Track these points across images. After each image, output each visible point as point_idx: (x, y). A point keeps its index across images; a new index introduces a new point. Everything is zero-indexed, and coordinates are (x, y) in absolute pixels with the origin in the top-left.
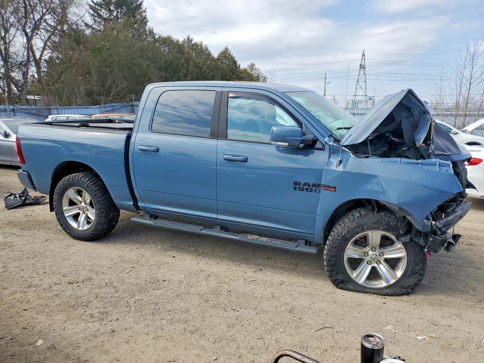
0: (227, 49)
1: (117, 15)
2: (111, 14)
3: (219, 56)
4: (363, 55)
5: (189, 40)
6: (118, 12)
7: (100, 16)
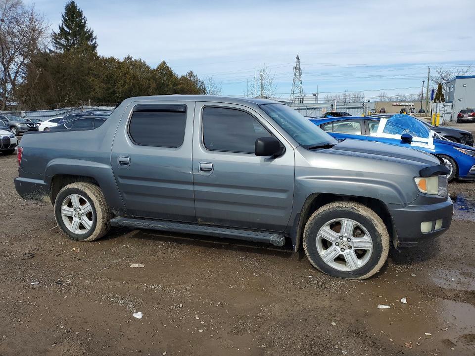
0: (164, 63)
1: (74, 42)
2: (68, 42)
3: (158, 68)
4: (298, 59)
5: (129, 58)
6: (74, 40)
7: (60, 44)
